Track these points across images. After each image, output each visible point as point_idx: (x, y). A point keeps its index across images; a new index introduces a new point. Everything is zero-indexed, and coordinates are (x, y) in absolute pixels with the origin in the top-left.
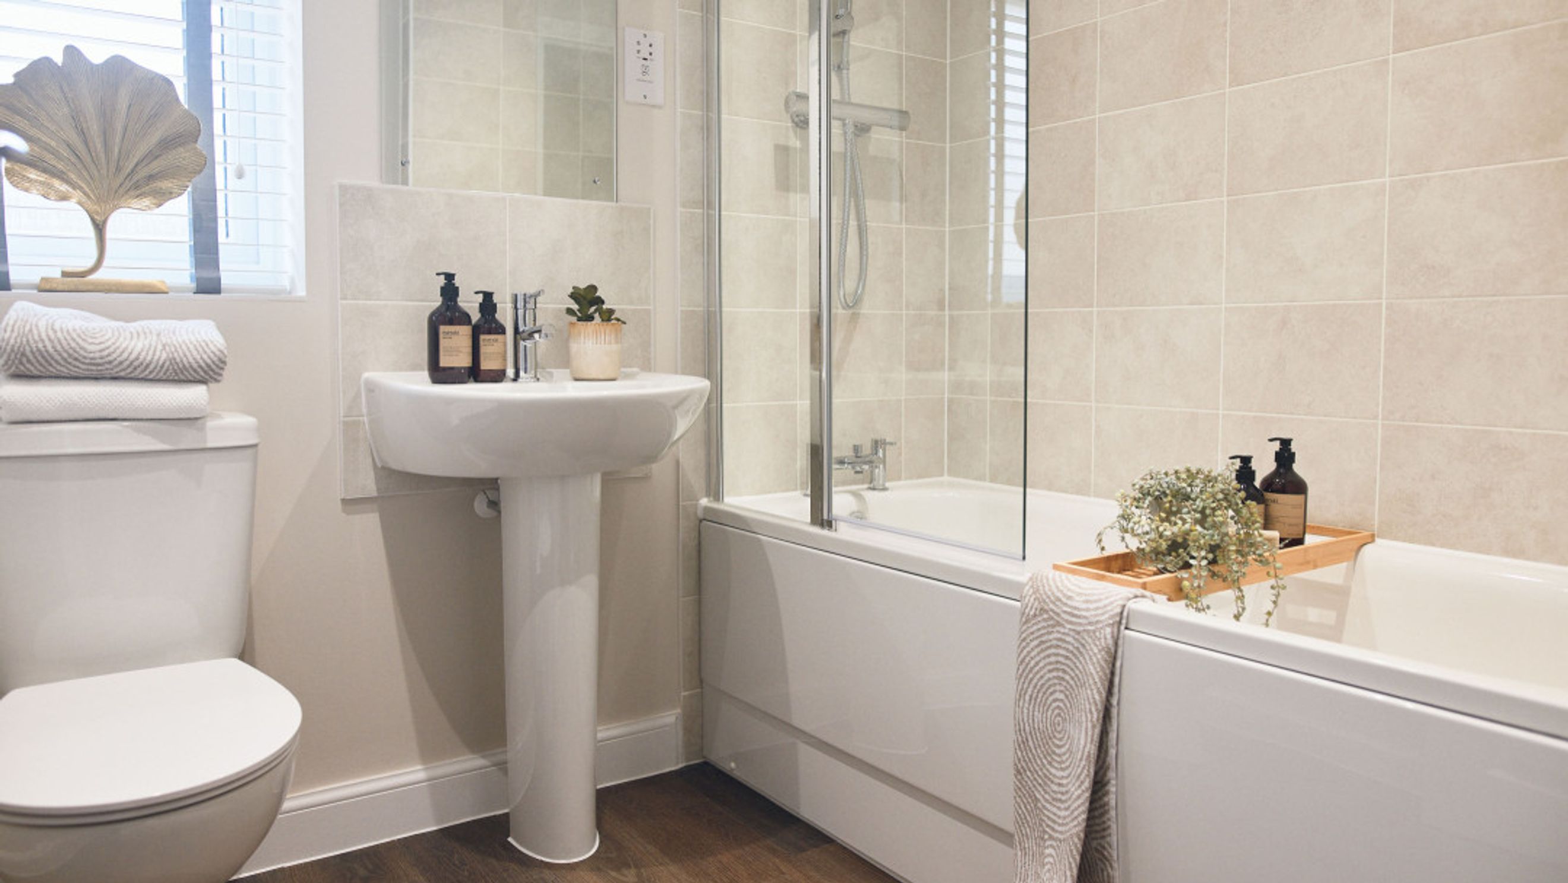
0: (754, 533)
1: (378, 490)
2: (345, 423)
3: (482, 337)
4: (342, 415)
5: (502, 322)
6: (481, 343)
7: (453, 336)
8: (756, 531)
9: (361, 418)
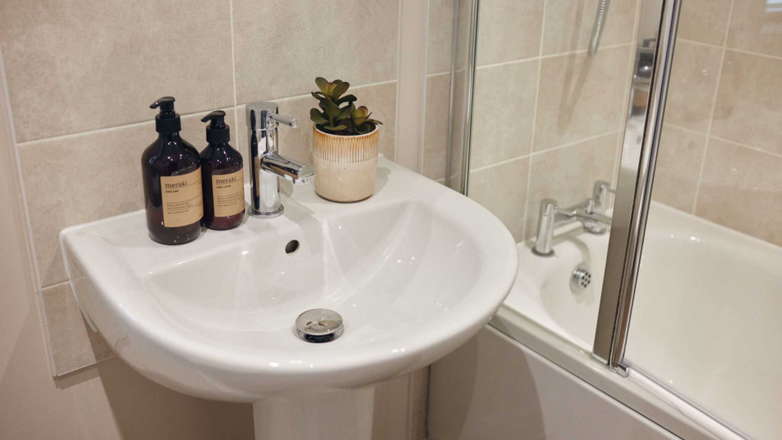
0: (512, 338)
1: (97, 357)
2: (45, 294)
3: (215, 178)
4: (40, 285)
5: (237, 148)
6: (215, 185)
7: (179, 189)
8: (514, 337)
9: (66, 283)
